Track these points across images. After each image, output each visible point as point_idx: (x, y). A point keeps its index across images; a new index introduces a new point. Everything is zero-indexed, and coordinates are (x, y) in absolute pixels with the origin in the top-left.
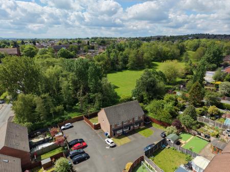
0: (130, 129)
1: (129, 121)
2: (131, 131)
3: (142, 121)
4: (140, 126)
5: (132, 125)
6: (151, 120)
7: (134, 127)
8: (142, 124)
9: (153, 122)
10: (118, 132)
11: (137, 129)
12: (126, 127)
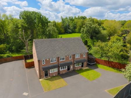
0: (69, 69)
1: (67, 59)
2: (70, 72)
3: (85, 61)
4: (82, 66)
5: (71, 63)
6: (96, 61)
7: (74, 67)
8: (85, 64)
9: (99, 64)
10: (51, 71)
11: (78, 70)
12: (63, 65)
